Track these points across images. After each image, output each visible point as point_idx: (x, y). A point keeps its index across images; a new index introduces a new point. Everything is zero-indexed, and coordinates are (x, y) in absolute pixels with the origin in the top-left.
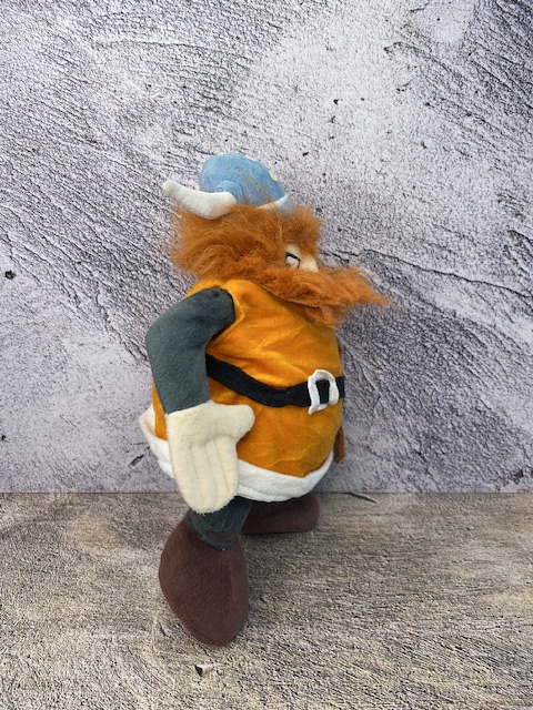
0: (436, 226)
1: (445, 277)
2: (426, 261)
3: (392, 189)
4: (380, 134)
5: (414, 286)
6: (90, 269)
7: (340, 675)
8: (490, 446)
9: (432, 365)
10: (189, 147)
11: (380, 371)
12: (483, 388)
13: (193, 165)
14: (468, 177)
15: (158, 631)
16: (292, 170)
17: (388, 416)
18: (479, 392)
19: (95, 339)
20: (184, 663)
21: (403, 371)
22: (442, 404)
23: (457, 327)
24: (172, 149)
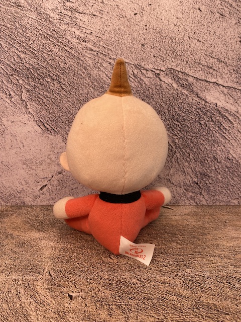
0: (206, 55)
1: (211, 84)
2: (201, 75)
3: (183, 34)
4: (176, 3)
5: (195, 89)
6: (18, 78)
7: (158, 299)
8: (235, 179)
9: (204, 133)
10: (72, 10)
11: (176, 137)
12: (231, 147)
13: (74, 20)
14: (224, 28)
15: (48, 275)
16: (128, 23)
17: (180, 163)
18: (229, 149)
19: (20, 118)
20: (61, 292)
21: (188, 137)
22: (210, 156)
23: (218, 112)
24: (63, 11)
